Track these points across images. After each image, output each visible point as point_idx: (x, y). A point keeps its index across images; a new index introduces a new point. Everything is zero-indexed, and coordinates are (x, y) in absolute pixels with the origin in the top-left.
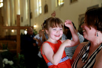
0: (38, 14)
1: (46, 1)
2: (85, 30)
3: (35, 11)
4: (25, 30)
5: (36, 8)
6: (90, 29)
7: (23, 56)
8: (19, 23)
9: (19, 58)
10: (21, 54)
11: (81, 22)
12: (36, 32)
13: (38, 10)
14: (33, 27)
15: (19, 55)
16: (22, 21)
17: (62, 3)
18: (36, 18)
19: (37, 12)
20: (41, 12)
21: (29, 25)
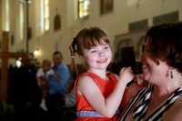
0: (42, 30)
1: (57, 9)
2: (148, 66)
3: (37, 26)
4: (18, 59)
5: (40, 21)
6: (158, 64)
7: (12, 107)
8: (7, 47)
9: (5, 110)
10: (7, 103)
11: (118, 47)
12: (38, 63)
13: (42, 24)
14: (32, 54)
15: (5, 106)
16: (13, 42)
17: (86, 14)
18: (39, 39)
19: (40, 27)
20: (47, 28)
21: (25, 51)
